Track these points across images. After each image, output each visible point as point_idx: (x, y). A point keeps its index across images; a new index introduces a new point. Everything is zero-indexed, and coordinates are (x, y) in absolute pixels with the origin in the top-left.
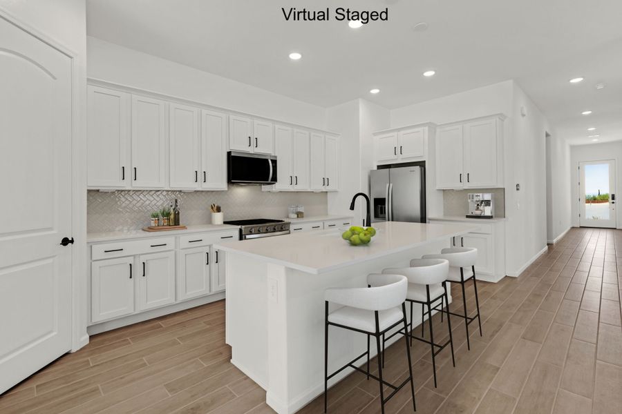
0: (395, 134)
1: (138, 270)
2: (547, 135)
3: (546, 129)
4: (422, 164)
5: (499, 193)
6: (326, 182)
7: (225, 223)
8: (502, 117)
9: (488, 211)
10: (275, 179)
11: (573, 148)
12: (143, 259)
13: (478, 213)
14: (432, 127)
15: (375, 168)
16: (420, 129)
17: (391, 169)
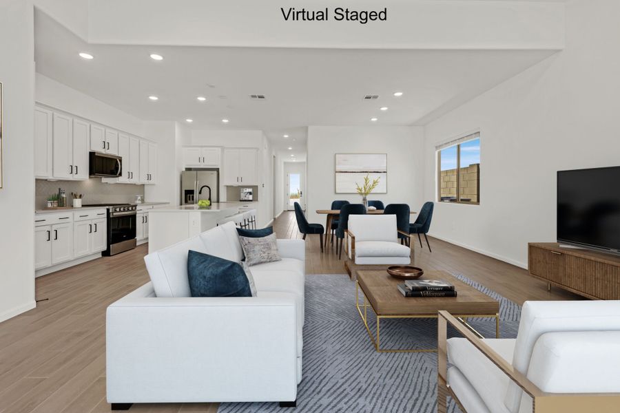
0: (199, 149)
1: (53, 235)
2: (274, 157)
3: (274, 154)
4: (217, 170)
5: (255, 188)
6: (149, 177)
7: (83, 206)
8: (257, 149)
9: (251, 197)
10: (120, 174)
11: (285, 163)
12: (55, 227)
13: (246, 199)
14: (223, 148)
15: (184, 170)
16: (217, 149)
17: (198, 172)
